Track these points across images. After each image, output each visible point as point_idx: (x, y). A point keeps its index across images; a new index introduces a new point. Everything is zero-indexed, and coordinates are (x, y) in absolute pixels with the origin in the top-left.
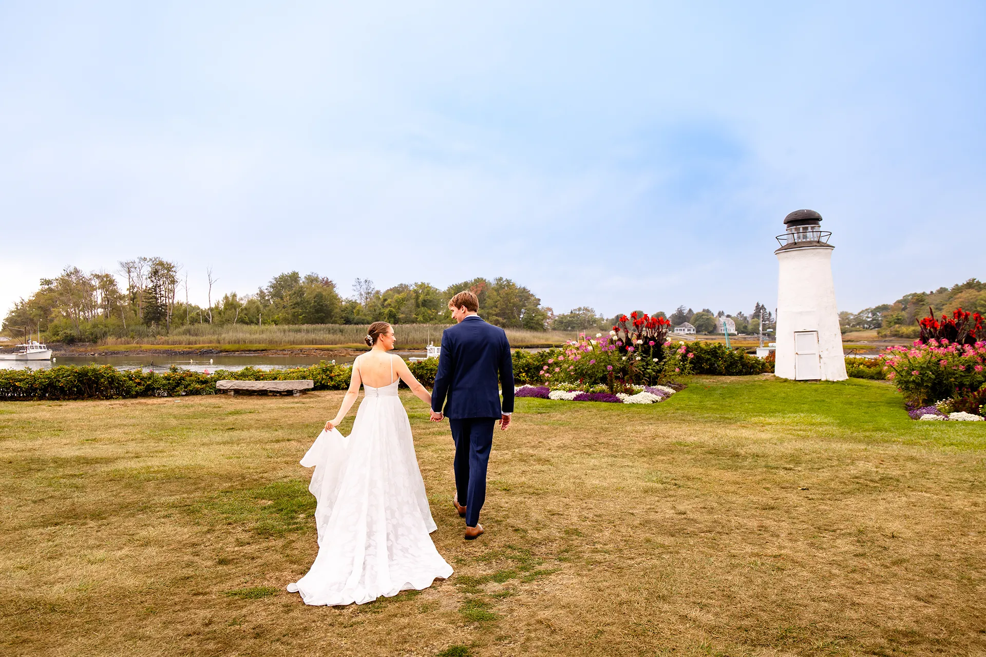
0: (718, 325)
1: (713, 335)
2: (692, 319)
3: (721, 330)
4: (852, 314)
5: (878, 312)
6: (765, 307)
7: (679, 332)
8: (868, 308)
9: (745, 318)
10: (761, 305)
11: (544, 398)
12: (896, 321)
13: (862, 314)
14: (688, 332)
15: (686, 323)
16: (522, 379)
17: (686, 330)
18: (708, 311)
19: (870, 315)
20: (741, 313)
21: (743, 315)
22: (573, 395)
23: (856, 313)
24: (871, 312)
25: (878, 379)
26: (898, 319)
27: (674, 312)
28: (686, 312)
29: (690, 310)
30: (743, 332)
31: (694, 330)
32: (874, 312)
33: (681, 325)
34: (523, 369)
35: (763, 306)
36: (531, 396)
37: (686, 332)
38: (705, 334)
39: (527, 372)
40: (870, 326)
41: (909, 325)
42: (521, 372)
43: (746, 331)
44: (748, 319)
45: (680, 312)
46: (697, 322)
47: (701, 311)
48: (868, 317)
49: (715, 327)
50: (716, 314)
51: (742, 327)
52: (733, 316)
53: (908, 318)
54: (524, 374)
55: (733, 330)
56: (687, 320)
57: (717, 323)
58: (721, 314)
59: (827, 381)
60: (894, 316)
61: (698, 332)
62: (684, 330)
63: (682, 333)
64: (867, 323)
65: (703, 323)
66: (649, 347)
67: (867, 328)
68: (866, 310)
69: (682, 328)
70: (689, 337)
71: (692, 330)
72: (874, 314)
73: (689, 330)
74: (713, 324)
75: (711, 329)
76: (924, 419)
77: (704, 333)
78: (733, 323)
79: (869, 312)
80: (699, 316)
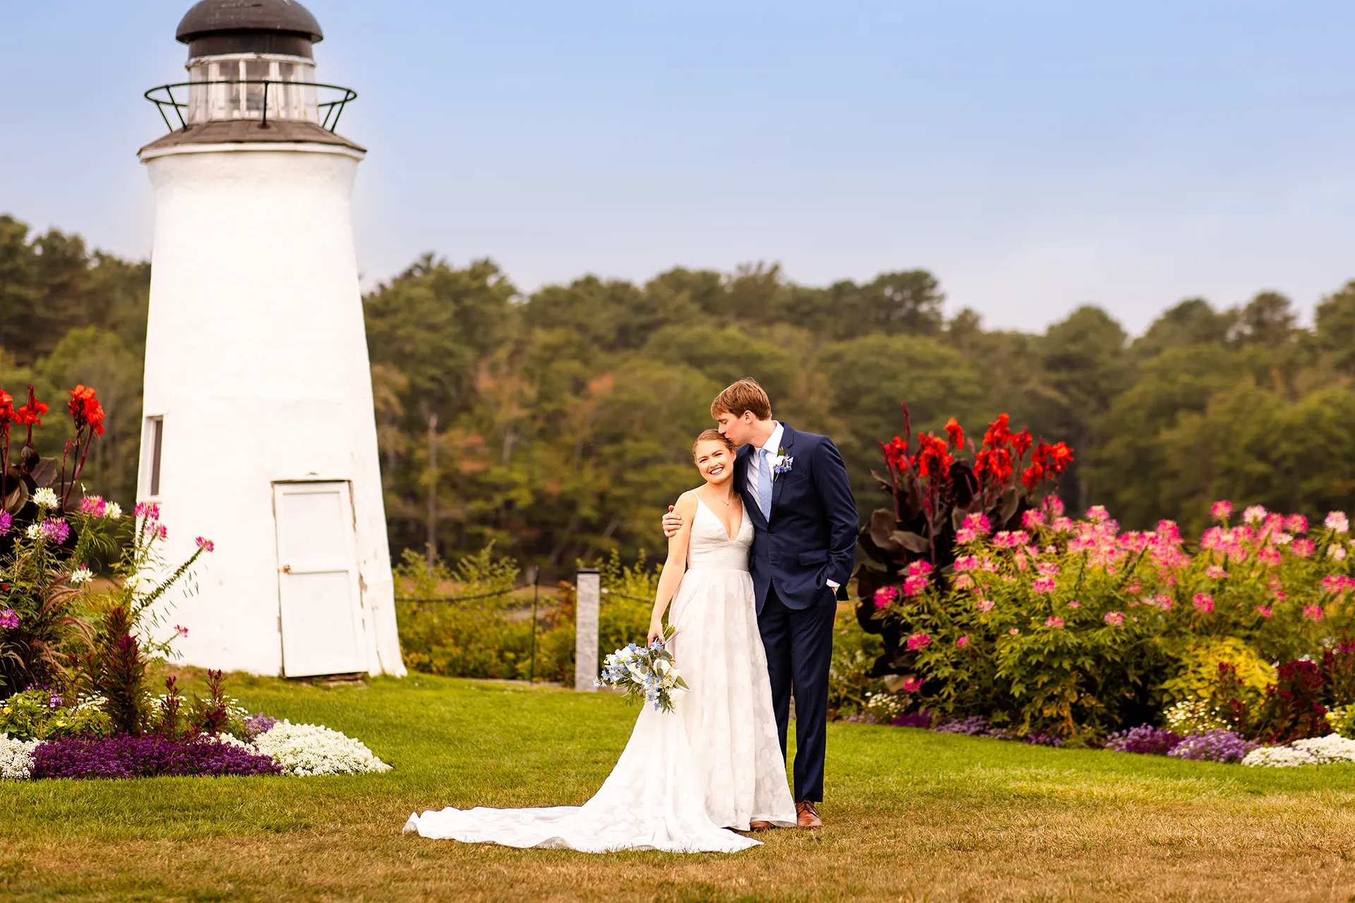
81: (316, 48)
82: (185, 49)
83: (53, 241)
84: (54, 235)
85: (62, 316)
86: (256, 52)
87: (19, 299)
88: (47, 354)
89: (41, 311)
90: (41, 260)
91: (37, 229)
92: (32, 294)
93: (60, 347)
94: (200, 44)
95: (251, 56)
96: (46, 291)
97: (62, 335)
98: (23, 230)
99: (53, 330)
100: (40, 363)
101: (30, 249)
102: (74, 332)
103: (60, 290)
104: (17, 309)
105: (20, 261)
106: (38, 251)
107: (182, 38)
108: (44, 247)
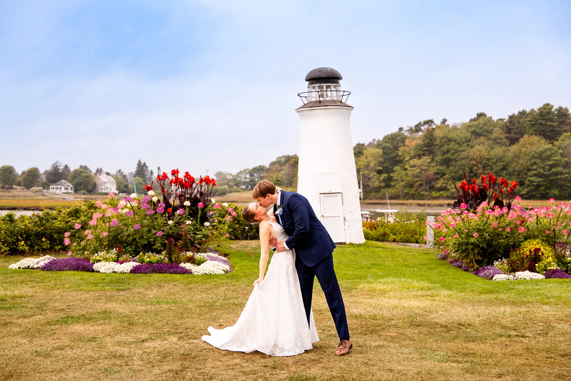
0: (97, 184)
1: (93, 194)
2: (69, 177)
3: (102, 189)
4: (231, 175)
5: (255, 173)
6: (147, 164)
7: (55, 190)
8: (245, 168)
9: (124, 177)
10: (142, 163)
11: (88, 271)
12: (275, 182)
13: (240, 175)
14: (66, 191)
15: (63, 181)
16: (21, 248)
17: (63, 188)
18: (86, 168)
19: (248, 176)
20: (120, 170)
21: (123, 173)
22: (129, 266)
23: (235, 173)
24: (249, 172)
25: (383, 241)
26: (277, 181)
27: (49, 168)
28: (61, 168)
29: (66, 166)
30: (124, 192)
31: (71, 189)
32: (252, 173)
33: (58, 183)
34: (21, 236)
35: (145, 164)
36: (70, 269)
37: (63, 190)
38: (84, 194)
39: (26, 239)
40: (247, 187)
41: (287, 186)
42: (18, 240)
43: (127, 190)
44: (128, 177)
45: (55, 168)
46: (75, 180)
47: (77, 167)
48: (245, 178)
49: (95, 186)
50: (94, 171)
51: (122, 186)
52: (111, 174)
53: (286, 179)
54: (23, 243)
55: (113, 189)
56: (63, 177)
57: (97, 181)
58: (99, 171)
59: (351, 244)
60: (274, 177)
61: (76, 191)
62: (61, 188)
63: (58, 191)
64: (245, 183)
65: (82, 181)
66: (197, 209)
67: (244, 189)
68: (245, 170)
69: (59, 187)
70: (67, 197)
71: (70, 188)
72: (251, 175)
73: (66, 189)
74: (93, 182)
75: (90, 187)
76: (498, 280)
77: (82, 192)
78: (114, 181)
79: (247, 173)
80: (77, 174)
81: (340, 82)
82: (307, 83)
83: (560, 109)
84: (560, 108)
85: (562, 130)
86: (320, 83)
87: (551, 126)
88: (557, 140)
89: (557, 129)
90: (557, 115)
91: (556, 107)
92: (554, 124)
93: (561, 138)
94: (311, 81)
95: (318, 85)
96: (558, 123)
97: (562, 134)
98: (552, 107)
99: (559, 133)
100: (555, 143)
101: (554, 112)
102: (565, 134)
103: (561, 123)
104: (550, 128)
105: (551, 115)
106: (556, 112)
107: (306, 80)
108: (557, 111)
